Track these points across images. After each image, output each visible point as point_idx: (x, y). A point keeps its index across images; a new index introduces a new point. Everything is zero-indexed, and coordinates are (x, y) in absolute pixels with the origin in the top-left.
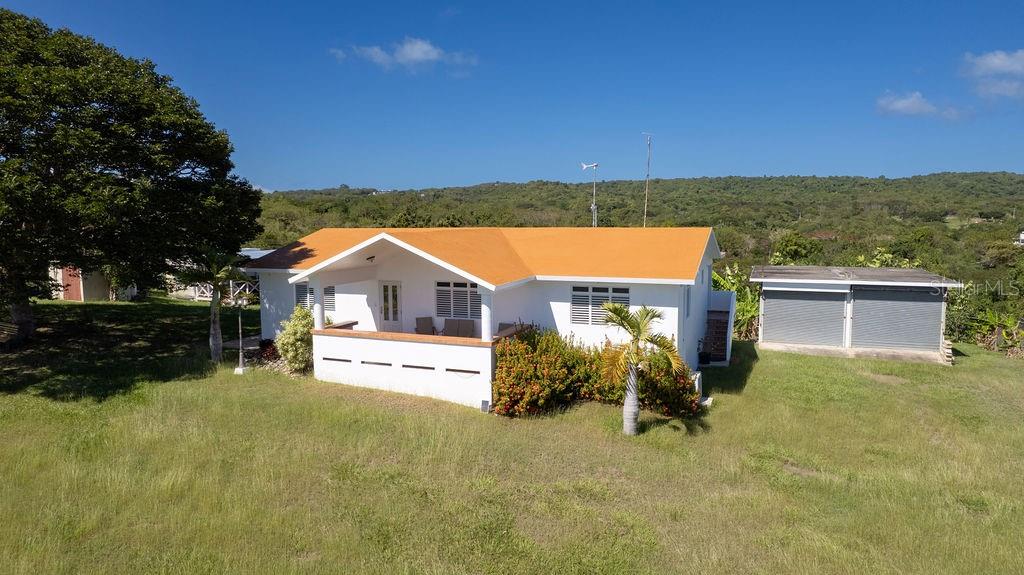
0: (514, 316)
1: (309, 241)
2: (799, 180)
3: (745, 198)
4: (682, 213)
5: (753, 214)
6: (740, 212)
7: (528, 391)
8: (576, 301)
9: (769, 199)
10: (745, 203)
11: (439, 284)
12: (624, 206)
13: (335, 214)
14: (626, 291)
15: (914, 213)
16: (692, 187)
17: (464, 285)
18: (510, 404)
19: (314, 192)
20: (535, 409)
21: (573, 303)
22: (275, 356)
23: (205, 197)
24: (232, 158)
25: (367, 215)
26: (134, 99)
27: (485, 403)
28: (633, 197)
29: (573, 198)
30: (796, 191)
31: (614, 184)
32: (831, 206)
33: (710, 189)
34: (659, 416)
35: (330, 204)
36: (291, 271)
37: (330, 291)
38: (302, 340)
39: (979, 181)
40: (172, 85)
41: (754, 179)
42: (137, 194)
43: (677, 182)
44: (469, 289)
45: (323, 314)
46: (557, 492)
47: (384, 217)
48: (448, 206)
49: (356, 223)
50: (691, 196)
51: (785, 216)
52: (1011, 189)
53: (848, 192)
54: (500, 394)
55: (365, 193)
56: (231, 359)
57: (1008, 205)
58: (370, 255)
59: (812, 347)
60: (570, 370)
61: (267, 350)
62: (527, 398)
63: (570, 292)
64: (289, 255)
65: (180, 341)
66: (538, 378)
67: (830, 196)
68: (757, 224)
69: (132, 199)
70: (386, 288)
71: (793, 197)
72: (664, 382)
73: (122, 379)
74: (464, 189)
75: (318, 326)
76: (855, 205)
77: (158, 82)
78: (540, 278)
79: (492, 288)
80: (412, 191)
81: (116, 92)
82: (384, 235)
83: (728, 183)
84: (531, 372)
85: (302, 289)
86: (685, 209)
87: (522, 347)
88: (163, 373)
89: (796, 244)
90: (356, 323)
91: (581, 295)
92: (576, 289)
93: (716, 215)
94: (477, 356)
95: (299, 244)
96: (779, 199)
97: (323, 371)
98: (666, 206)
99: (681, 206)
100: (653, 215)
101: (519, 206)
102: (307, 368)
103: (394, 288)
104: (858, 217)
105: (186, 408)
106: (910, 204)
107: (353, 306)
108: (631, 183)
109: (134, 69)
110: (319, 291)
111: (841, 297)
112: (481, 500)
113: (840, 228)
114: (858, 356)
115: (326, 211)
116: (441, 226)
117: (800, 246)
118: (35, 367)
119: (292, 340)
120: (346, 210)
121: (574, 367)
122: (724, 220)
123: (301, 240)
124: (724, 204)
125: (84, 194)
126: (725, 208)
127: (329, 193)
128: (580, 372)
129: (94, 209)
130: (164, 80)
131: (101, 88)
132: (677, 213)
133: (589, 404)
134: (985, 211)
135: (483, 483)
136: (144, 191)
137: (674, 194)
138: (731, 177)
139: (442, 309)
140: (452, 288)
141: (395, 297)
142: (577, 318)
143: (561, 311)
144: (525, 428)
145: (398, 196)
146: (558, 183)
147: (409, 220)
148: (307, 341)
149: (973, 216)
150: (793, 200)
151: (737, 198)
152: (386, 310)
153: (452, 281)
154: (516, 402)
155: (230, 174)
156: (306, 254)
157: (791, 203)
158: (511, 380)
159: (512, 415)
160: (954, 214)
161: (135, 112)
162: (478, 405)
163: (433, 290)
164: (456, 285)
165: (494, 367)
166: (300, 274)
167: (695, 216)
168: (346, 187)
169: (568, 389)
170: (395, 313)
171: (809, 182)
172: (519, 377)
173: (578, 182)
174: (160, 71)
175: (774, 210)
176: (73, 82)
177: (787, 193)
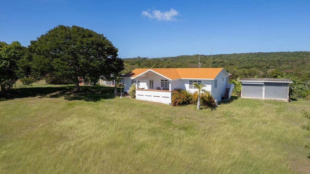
0: (176, 87)
1: (134, 71)
2: (283, 53)
3: (264, 59)
4: (242, 64)
5: (265, 64)
6: (261, 63)
7: (178, 101)
9: (272, 59)
10: (264, 61)
11: (162, 80)
12: (224, 62)
13: (136, 65)
14: (201, 81)
16: (246, 56)
17: (167, 80)
18: (175, 103)
19: (130, 59)
20: (179, 104)
21: (190, 84)
22: (128, 95)
23: (114, 62)
24: (117, 53)
25: (146, 65)
26: (101, 43)
27: (170, 103)
28: (227, 59)
29: (208, 60)
30: (282, 57)
31: (221, 55)
32: (294, 61)
33: (252, 56)
34: (206, 107)
35: (135, 63)
36: (131, 78)
37: (139, 82)
38: (133, 91)
40: (107, 39)
41: (267, 53)
42: (103, 62)
43: (241, 54)
44: (168, 81)
45: (138, 86)
46: (181, 117)
47: (150, 66)
48: (169, 63)
49: (142, 67)
50: (246, 59)
51: (276, 65)
54: (173, 101)
55: (145, 59)
56: (120, 95)
58: (147, 74)
59: (254, 98)
60: (188, 98)
61: (126, 94)
62: (178, 102)
63: (189, 82)
64: (129, 75)
65: (107, 92)
66: (180, 98)
67: (294, 58)
68: (266, 67)
69: (102, 63)
70: (150, 81)
71: (280, 59)
72: (207, 100)
73: (98, 99)
74: (174, 57)
75: (137, 88)
76: (303, 61)
77: (104, 38)
78: (182, 79)
79: (171, 80)
80: (158, 58)
81: (98, 42)
82: (150, 70)
83: (258, 54)
84: (179, 97)
85: (133, 81)
86: (243, 63)
87: (177, 92)
88: (106, 98)
89: (276, 74)
90: (144, 88)
91: (191, 82)
92: (190, 81)
93: (253, 65)
94: (169, 94)
95: (132, 72)
96: (275, 59)
97: (138, 97)
98: (237, 62)
99: (242, 62)
100: (233, 65)
101: (190, 63)
102: (135, 97)
103: (152, 81)
104: (303, 65)
105: (112, 103)
107: (144, 85)
109: (100, 36)
110: (137, 82)
111: (262, 85)
112: (167, 118)
113: (295, 68)
114: (265, 100)
115: (134, 64)
116: (165, 68)
117: (277, 74)
118: (82, 96)
119: (132, 91)
120: (139, 64)
121: (189, 97)
122: (255, 66)
123: (132, 71)
125: (93, 62)
126: (256, 62)
127: (134, 59)
128: (190, 98)
129: (95, 65)
130: (105, 38)
131: (96, 41)
132: (240, 64)
133: (192, 105)
135: (167, 115)
136: (104, 61)
137: (240, 58)
138: (259, 53)
139: (162, 85)
140: (164, 81)
141: (152, 83)
142: (190, 88)
143: (187, 86)
144: (178, 108)
145: (154, 60)
146: (203, 55)
147: (157, 67)
148: (134, 91)
150: (281, 60)
151: (261, 59)
152: (151, 86)
153: (164, 79)
154: (176, 103)
155: (117, 56)
156: (133, 74)
157: (280, 61)
158: (175, 99)
159: (175, 106)
161: (102, 45)
162: (169, 104)
163: (160, 81)
164: (165, 80)
165: (172, 96)
166: (132, 78)
167: (246, 65)
168: (139, 57)
169: (187, 101)
170: (152, 87)
171: (287, 54)
172: (176, 98)
173: (209, 55)
174: (104, 36)
175: (273, 63)
176: (92, 40)
177: (279, 58)
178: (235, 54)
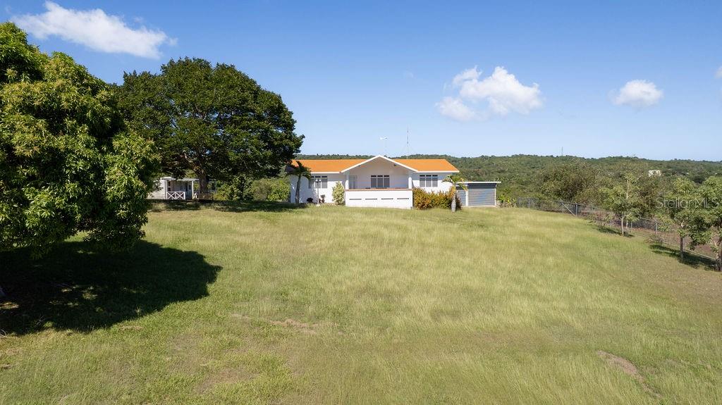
8: (420, 179)
11: (372, 176)
14: (436, 176)
44: (384, 177)
75: (347, 188)
92: (421, 176)
102: (344, 203)
103: (354, 178)
139: (373, 185)
140: (377, 177)
141: (354, 181)
142: (421, 185)
163: (370, 178)
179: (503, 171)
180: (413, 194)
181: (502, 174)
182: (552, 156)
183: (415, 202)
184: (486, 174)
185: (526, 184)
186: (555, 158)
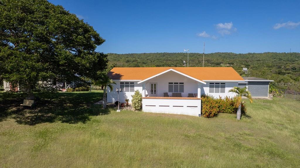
2: (183, 54)
3: (169, 59)
4: (153, 63)
8: (210, 87)
9: (175, 59)
11: (169, 83)
12: (137, 61)
14: (224, 84)
15: (213, 63)
16: (154, 55)
17: (177, 83)
28: (138, 58)
31: (132, 54)
33: (159, 56)
39: (226, 55)
41: (171, 53)
44: (179, 84)
50: (155, 58)
52: (233, 57)
53: (196, 57)
57: (234, 61)
63: (209, 85)
68: (174, 66)
70: (152, 85)
76: (199, 61)
83: (164, 54)
91: (212, 85)
93: (163, 63)
96: (178, 59)
98: (148, 61)
99: (153, 61)
100: (145, 63)
102: (141, 109)
106: (212, 61)
108: (137, 54)
111: (245, 84)
122: (165, 65)
124: (164, 60)
126: (165, 61)
132: (152, 63)
134: (229, 62)
137: (150, 58)
138: (165, 53)
139: (170, 90)
140: (173, 84)
141: (155, 87)
148: (141, 100)
149: (227, 64)
152: (152, 91)
159: (209, 117)
160: (222, 63)
162: (197, 115)
167: (157, 64)
171: (186, 54)
173: (122, 54)
175: (178, 62)
177: (180, 57)
178: (145, 54)
179: (259, 60)
180: (202, 102)
181: (259, 62)
182: (285, 53)
183: (203, 110)
184: (251, 62)
185: (271, 67)
186: (287, 54)
